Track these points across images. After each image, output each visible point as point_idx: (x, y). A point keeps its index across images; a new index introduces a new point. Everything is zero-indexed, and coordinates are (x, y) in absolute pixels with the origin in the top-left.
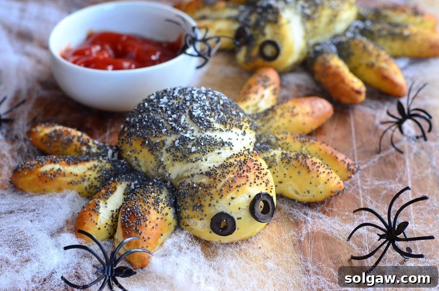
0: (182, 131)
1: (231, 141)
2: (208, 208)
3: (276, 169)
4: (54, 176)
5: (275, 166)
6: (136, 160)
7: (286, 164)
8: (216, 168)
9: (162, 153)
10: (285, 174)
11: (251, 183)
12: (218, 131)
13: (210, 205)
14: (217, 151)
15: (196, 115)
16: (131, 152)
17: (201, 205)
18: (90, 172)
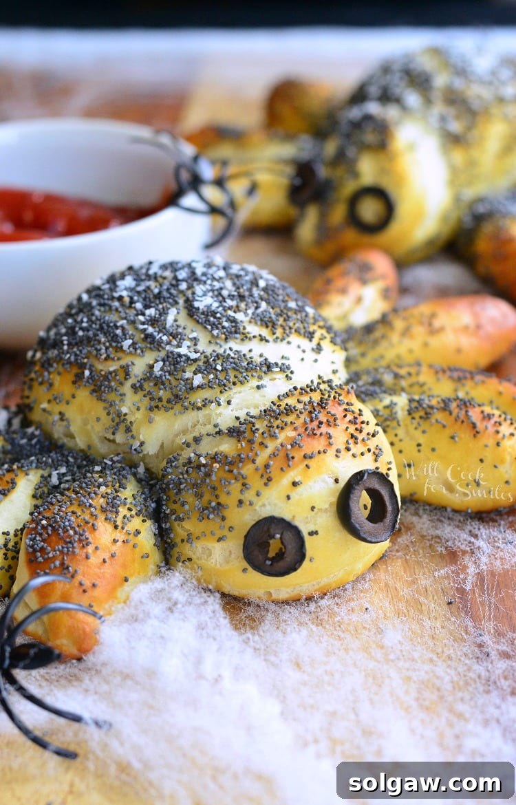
1: (287, 363)
2: (236, 509)
3: (396, 435)
6: (62, 419)
7: (421, 422)
10: (419, 445)
11: (338, 451)
12: (256, 341)
13: (241, 502)
15: (201, 308)
16: (49, 401)
17: (219, 504)
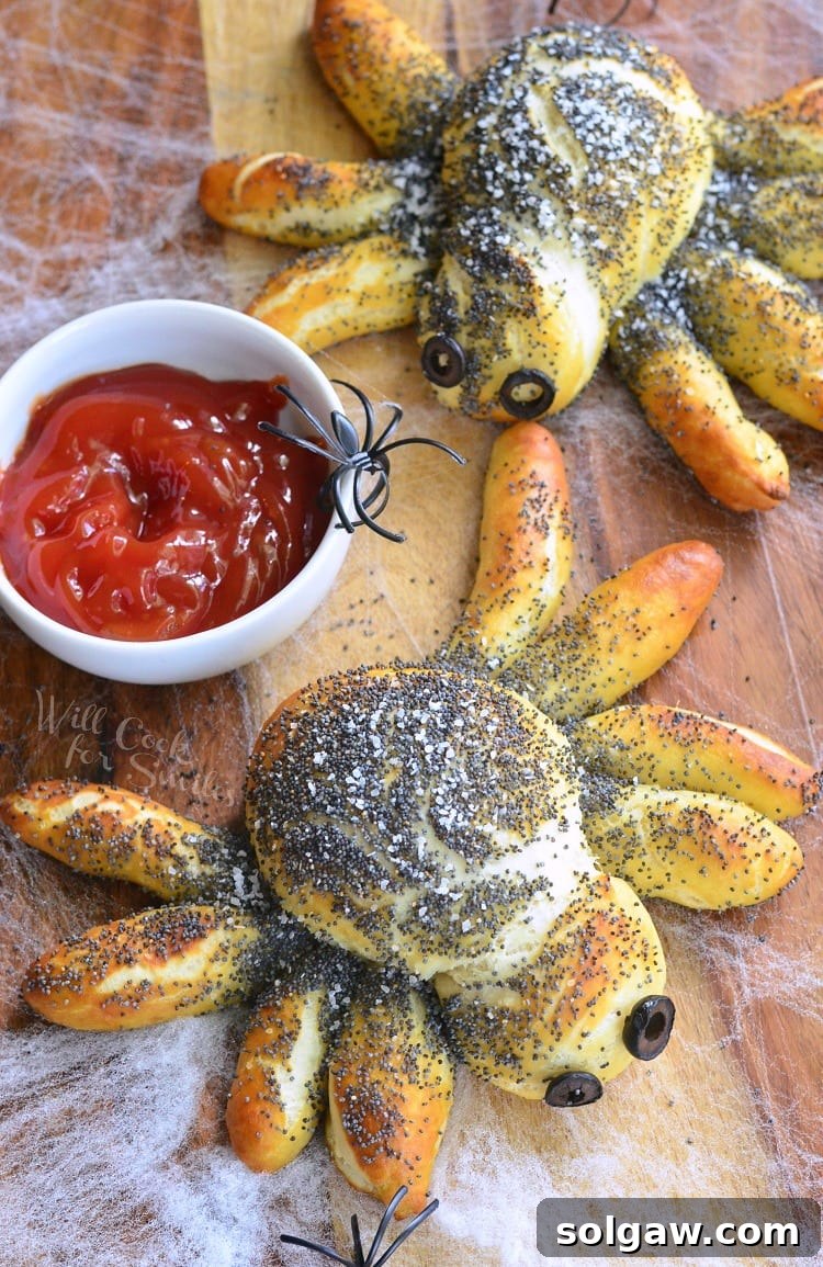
0: (427, 879)
2: (532, 1061)
4: (138, 1001)
5: (640, 856)
7: (668, 851)
8: (531, 967)
9: (391, 935)
11: (614, 982)
12: (509, 855)
13: (535, 1056)
14: (520, 916)
15: (448, 827)
17: (514, 1056)
18: (218, 968)
